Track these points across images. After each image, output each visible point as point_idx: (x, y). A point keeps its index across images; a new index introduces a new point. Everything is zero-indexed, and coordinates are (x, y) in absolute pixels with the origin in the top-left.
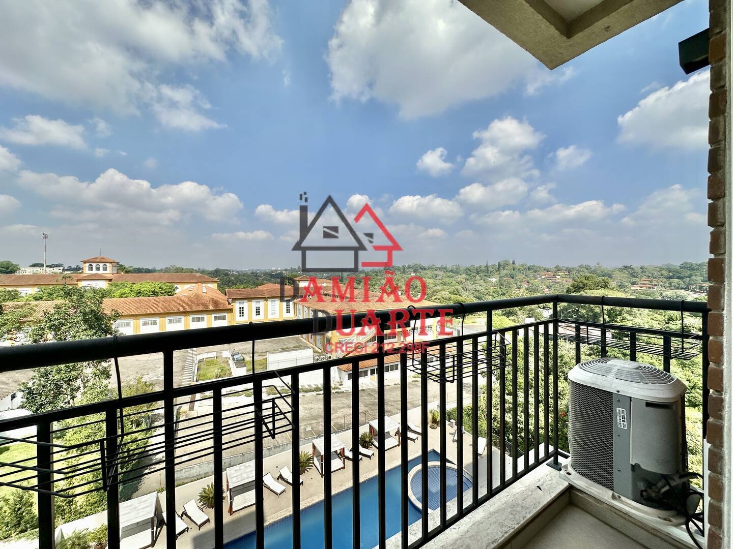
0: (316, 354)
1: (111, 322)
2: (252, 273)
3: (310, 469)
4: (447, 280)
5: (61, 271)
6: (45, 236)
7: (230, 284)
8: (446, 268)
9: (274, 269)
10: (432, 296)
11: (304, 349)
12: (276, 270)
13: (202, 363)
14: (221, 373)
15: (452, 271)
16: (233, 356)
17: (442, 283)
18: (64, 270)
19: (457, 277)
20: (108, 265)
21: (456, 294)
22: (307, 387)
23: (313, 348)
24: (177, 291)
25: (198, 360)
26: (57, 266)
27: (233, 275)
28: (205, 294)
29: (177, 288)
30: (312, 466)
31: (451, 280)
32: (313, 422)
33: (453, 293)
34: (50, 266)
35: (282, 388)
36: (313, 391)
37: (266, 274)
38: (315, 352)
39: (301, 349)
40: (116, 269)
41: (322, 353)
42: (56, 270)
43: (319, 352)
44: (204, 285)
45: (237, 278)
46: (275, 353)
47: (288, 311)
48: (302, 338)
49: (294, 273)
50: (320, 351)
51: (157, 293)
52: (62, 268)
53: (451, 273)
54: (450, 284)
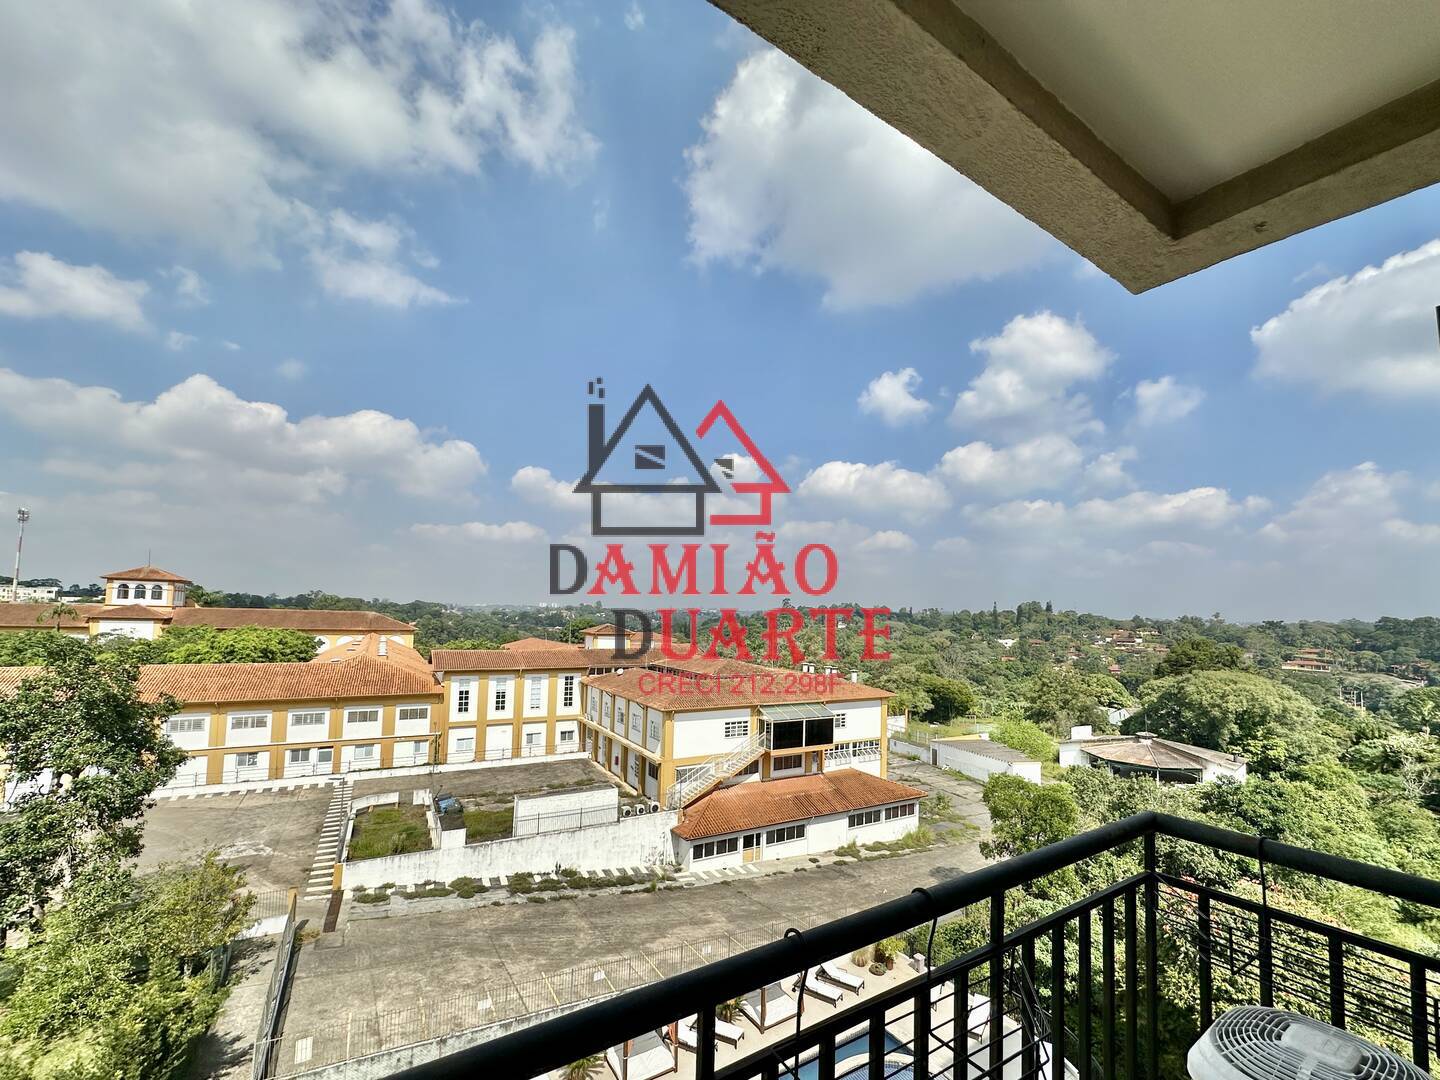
0: (626, 800)
1: (156, 721)
2: (494, 613)
3: (597, 1073)
4: (912, 640)
5: (53, 596)
6: (24, 517)
7: (444, 636)
8: (910, 615)
9: (544, 605)
10: (881, 674)
11: (599, 788)
12: (547, 609)
13: (364, 819)
14: (407, 843)
15: (922, 621)
16: (436, 801)
17: (901, 647)
18: (60, 593)
19: (933, 634)
20: (165, 586)
21: (931, 672)
22: (602, 875)
23: (619, 786)
24: (320, 651)
25: (354, 811)
26: (44, 583)
27: (450, 617)
28: (382, 660)
29: (321, 643)
30: (602, 1066)
31: (921, 640)
32: (610, 958)
33: (922, 668)
34: (28, 584)
35: (545, 877)
36: (614, 885)
37: (524, 616)
38: (622, 795)
39: (592, 789)
40: (182, 595)
41: (638, 796)
42: (42, 594)
43: (632, 796)
44: (383, 638)
45: (459, 623)
46: (532, 797)
47: (568, 702)
48: (595, 763)
49: (588, 617)
50: (635, 793)
51: (273, 653)
52: (55, 589)
53: (920, 627)
54: (919, 650)
